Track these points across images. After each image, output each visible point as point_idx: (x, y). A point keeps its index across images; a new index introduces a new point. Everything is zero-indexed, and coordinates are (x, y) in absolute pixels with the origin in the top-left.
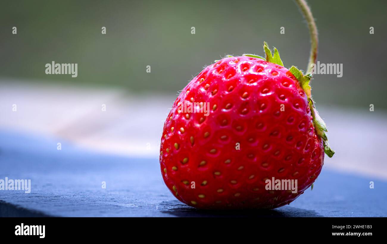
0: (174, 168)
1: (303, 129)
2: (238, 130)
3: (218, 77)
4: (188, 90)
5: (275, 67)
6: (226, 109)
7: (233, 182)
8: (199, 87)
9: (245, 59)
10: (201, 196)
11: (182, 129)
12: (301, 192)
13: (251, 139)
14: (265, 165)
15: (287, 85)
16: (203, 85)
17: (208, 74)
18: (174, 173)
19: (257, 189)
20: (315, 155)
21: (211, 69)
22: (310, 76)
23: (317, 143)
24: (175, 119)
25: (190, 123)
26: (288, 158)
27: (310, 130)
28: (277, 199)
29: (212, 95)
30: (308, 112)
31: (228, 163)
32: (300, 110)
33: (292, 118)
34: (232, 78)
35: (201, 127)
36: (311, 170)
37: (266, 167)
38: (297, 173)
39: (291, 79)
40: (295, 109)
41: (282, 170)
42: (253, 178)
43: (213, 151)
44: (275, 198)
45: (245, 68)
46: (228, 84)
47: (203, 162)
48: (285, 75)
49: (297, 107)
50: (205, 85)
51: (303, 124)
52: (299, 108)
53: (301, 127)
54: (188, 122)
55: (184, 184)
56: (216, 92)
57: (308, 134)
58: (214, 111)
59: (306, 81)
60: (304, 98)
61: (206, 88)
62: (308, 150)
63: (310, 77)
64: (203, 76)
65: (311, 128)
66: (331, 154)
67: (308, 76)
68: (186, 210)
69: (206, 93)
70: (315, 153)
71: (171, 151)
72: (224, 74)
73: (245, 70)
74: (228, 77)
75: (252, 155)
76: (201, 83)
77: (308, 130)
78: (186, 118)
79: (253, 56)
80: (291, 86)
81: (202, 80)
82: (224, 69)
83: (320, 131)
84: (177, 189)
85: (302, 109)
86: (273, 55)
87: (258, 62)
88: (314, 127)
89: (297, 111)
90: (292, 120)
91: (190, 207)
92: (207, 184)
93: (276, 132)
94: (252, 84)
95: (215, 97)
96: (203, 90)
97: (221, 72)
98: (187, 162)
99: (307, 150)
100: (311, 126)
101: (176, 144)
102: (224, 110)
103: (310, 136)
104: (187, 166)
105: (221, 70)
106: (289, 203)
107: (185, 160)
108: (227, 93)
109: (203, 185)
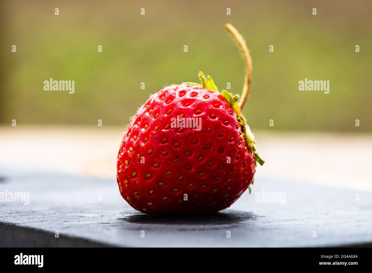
0: (126, 181)
1: (233, 143)
2: (177, 146)
3: (159, 103)
4: (137, 116)
5: (208, 92)
6: (166, 129)
7: (175, 190)
8: (145, 112)
9: (183, 86)
10: (150, 204)
11: (131, 148)
12: (238, 196)
13: (187, 153)
14: (201, 174)
15: (218, 107)
16: (148, 110)
17: (152, 101)
18: (126, 186)
19: (197, 195)
20: (245, 164)
21: (155, 97)
22: (237, 97)
23: (246, 154)
24: (126, 141)
25: (137, 143)
26: (221, 167)
27: (239, 143)
28: (216, 203)
29: (155, 118)
30: (237, 128)
31: (169, 175)
32: (229, 126)
33: (222, 133)
34: (171, 103)
35: (145, 146)
36: (243, 176)
37: (202, 176)
38: (230, 180)
39: (221, 101)
40: (224, 125)
41: (216, 178)
42: (192, 186)
43: (156, 165)
44: (214, 202)
45: (182, 94)
46: (168, 108)
47: (149, 175)
48: (217, 98)
49: (227, 124)
50: (150, 110)
51: (232, 138)
52: (229, 125)
53: (231, 141)
54: (135, 142)
55: (135, 195)
56: (158, 116)
57: (237, 146)
58: (156, 131)
59: (234, 102)
60: (233, 117)
61: (150, 112)
62: (239, 160)
63: (237, 99)
64: (148, 104)
65: (241, 142)
66: (262, 163)
67: (235, 98)
68: (140, 217)
69: (150, 117)
70: (246, 162)
71: (123, 168)
72: (164, 100)
73: (181, 96)
74: (168, 103)
75: (189, 167)
76: (147, 109)
77: (237, 143)
78: (135, 140)
79: (190, 84)
80: (221, 107)
81: (147, 106)
82: (165, 96)
83: (250, 144)
84: (130, 199)
85: (231, 125)
86: (208, 82)
87: (194, 88)
88: (244, 141)
89: (227, 127)
90: (222, 135)
91: (144, 214)
92: (153, 193)
93: (208, 146)
94: (187, 107)
95: (156, 120)
96: (147, 114)
97: (162, 99)
98: (136, 176)
99: (237, 160)
100: (241, 139)
101: (126, 161)
102: (164, 130)
103: (239, 148)
104: (136, 179)
105: (163, 97)
106: (229, 206)
107: (134, 174)
108: (166, 115)
109: (150, 194)
